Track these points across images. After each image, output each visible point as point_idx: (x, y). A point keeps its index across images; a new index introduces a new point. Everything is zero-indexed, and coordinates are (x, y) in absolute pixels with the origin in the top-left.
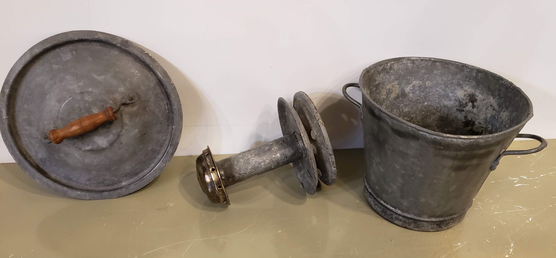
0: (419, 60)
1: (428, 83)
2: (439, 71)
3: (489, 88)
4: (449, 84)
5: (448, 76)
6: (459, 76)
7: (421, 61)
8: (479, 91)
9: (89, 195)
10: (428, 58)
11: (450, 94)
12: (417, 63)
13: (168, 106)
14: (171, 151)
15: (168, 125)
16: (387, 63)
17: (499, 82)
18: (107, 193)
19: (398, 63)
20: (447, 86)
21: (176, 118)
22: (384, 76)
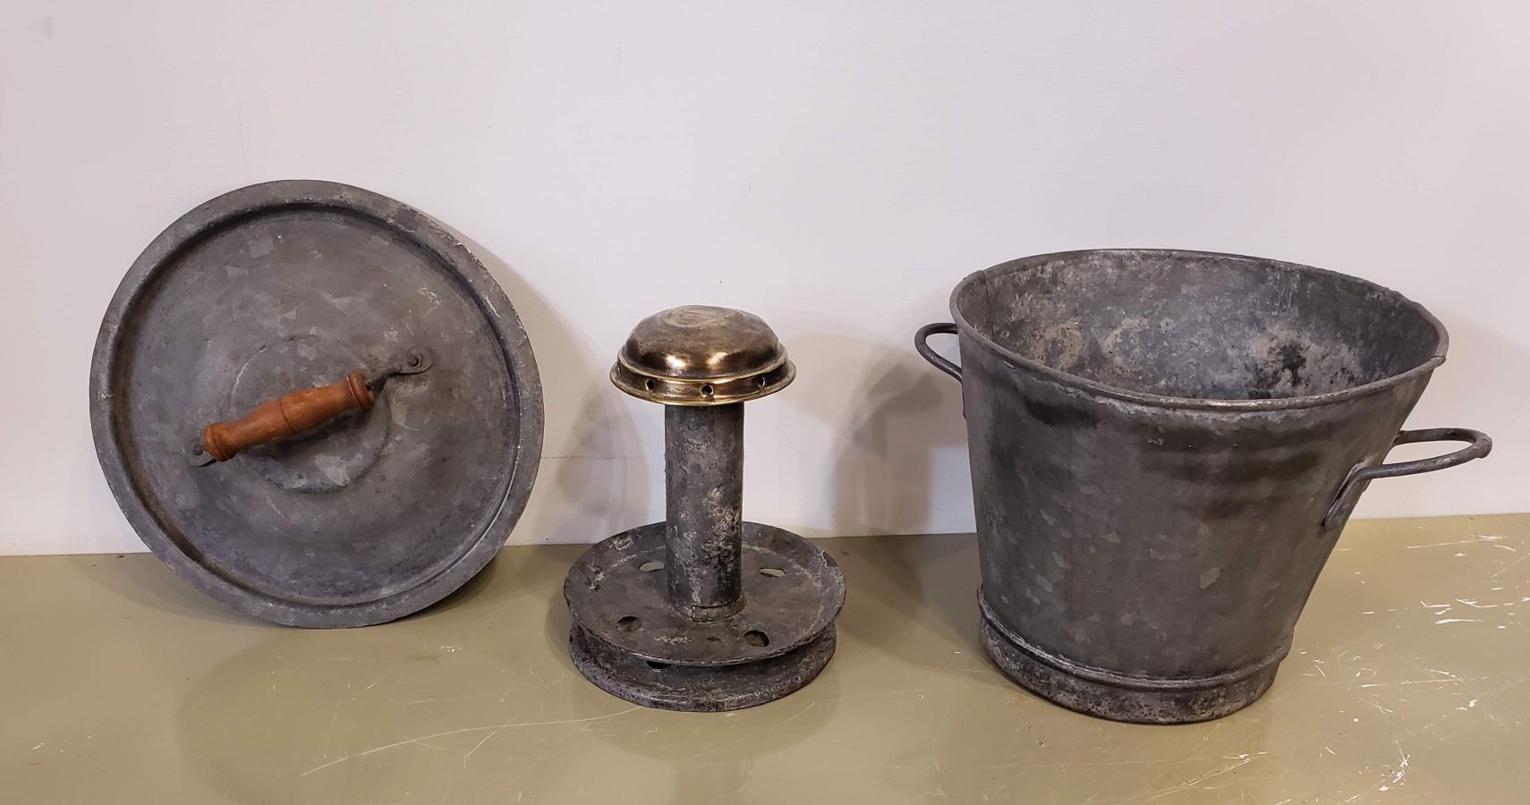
0: (1138, 258)
1: (1167, 324)
2: (1197, 288)
3: (1337, 320)
4: (1226, 322)
5: (1221, 301)
6: (1251, 298)
7: (1144, 260)
8: (1309, 334)
9: (295, 613)
10: (1164, 250)
11: (1230, 352)
12: (1131, 266)
13: (507, 391)
14: (510, 512)
15: (506, 444)
16: (1044, 264)
17: (1364, 299)
18: (339, 611)
19: (1076, 265)
20: (1219, 330)
21: (526, 424)
22: (1035, 302)
